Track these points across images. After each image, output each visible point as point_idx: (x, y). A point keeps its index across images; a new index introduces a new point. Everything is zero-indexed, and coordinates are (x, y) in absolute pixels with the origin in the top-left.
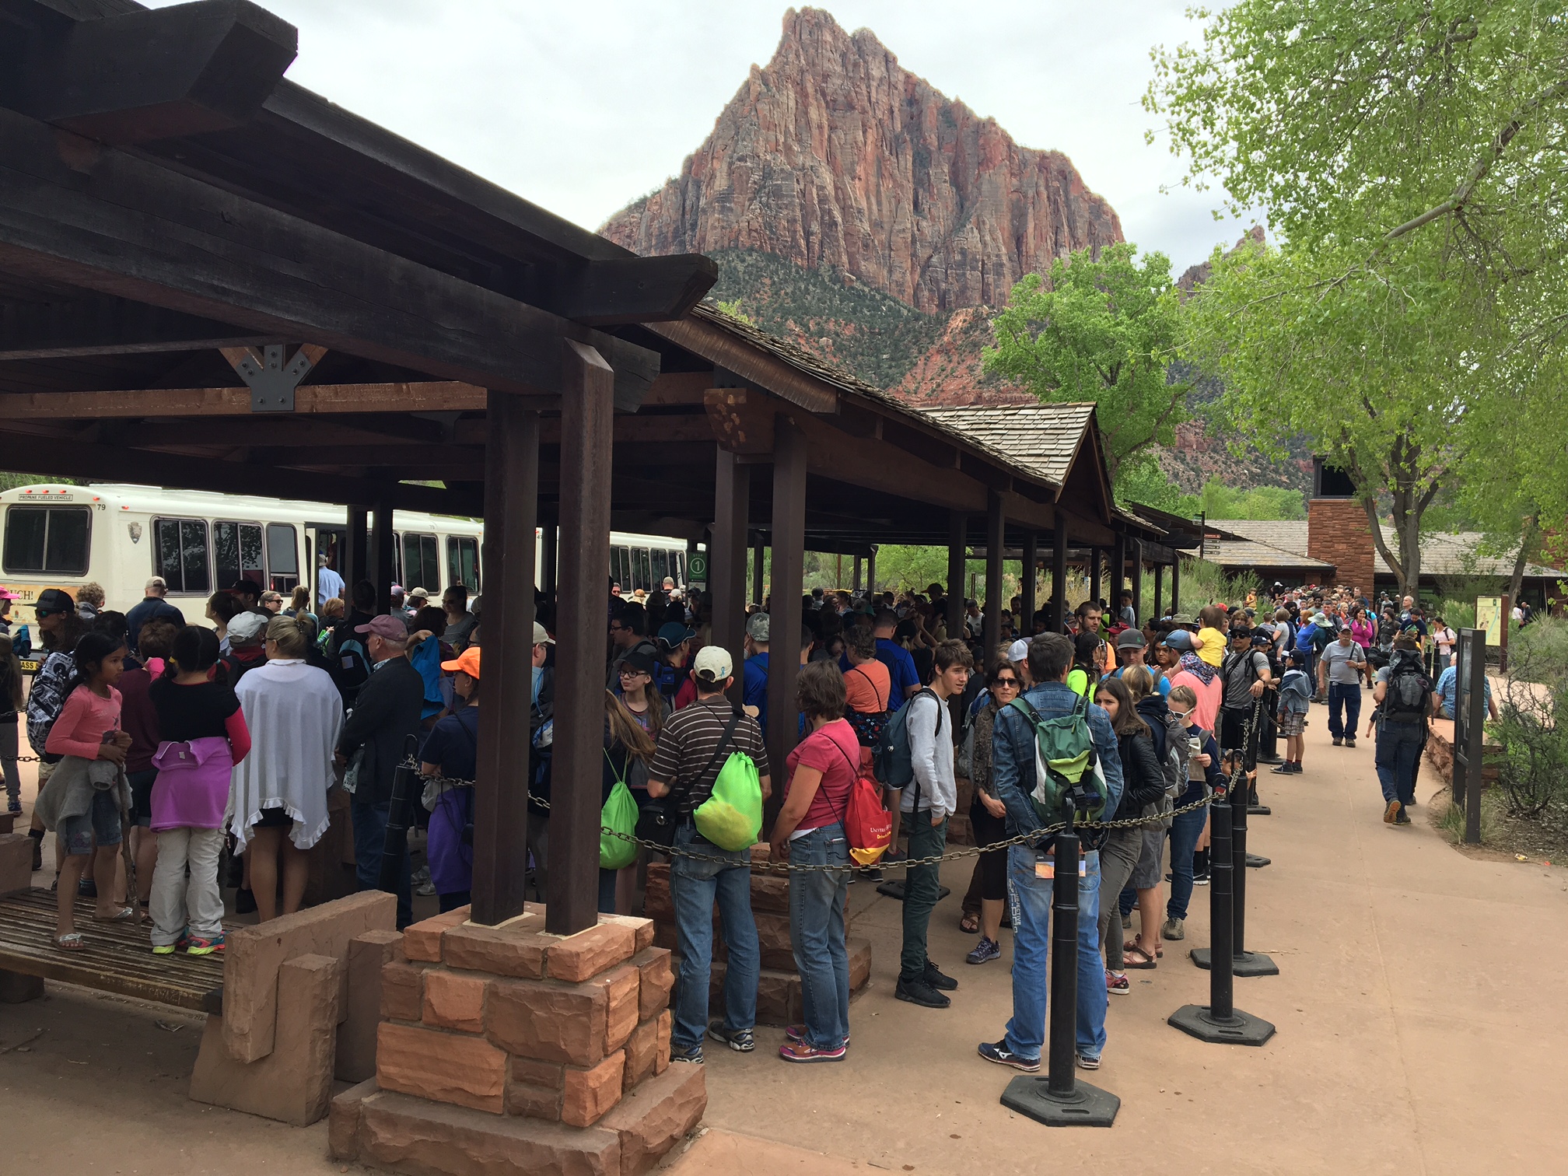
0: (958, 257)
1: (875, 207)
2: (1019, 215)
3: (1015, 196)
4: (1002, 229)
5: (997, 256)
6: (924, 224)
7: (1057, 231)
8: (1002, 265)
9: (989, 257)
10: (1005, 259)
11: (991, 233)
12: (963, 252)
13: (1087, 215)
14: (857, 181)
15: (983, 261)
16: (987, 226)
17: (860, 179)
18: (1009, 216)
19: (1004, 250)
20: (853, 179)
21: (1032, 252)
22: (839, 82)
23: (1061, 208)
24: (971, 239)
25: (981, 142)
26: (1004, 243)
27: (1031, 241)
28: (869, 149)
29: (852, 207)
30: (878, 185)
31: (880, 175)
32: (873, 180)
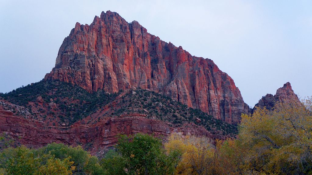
0: (168, 93)
2: (193, 79)
3: (191, 73)
4: (186, 84)
5: (185, 93)
6: (155, 82)
7: (209, 84)
8: (186, 96)
9: (181, 93)
10: (188, 94)
11: (182, 85)
12: (170, 91)
13: (220, 79)
14: (125, 66)
15: (178, 95)
16: (180, 82)
17: (126, 65)
18: (189, 79)
19: (187, 91)
20: (123, 64)
21: (198, 91)
22: (119, 33)
23: (210, 77)
24: (173, 86)
25: (178, 55)
26: (187, 88)
27: (198, 87)
28: (130, 55)
29: (121, 74)
30: (134, 68)
31: (135, 64)
32: (132, 66)
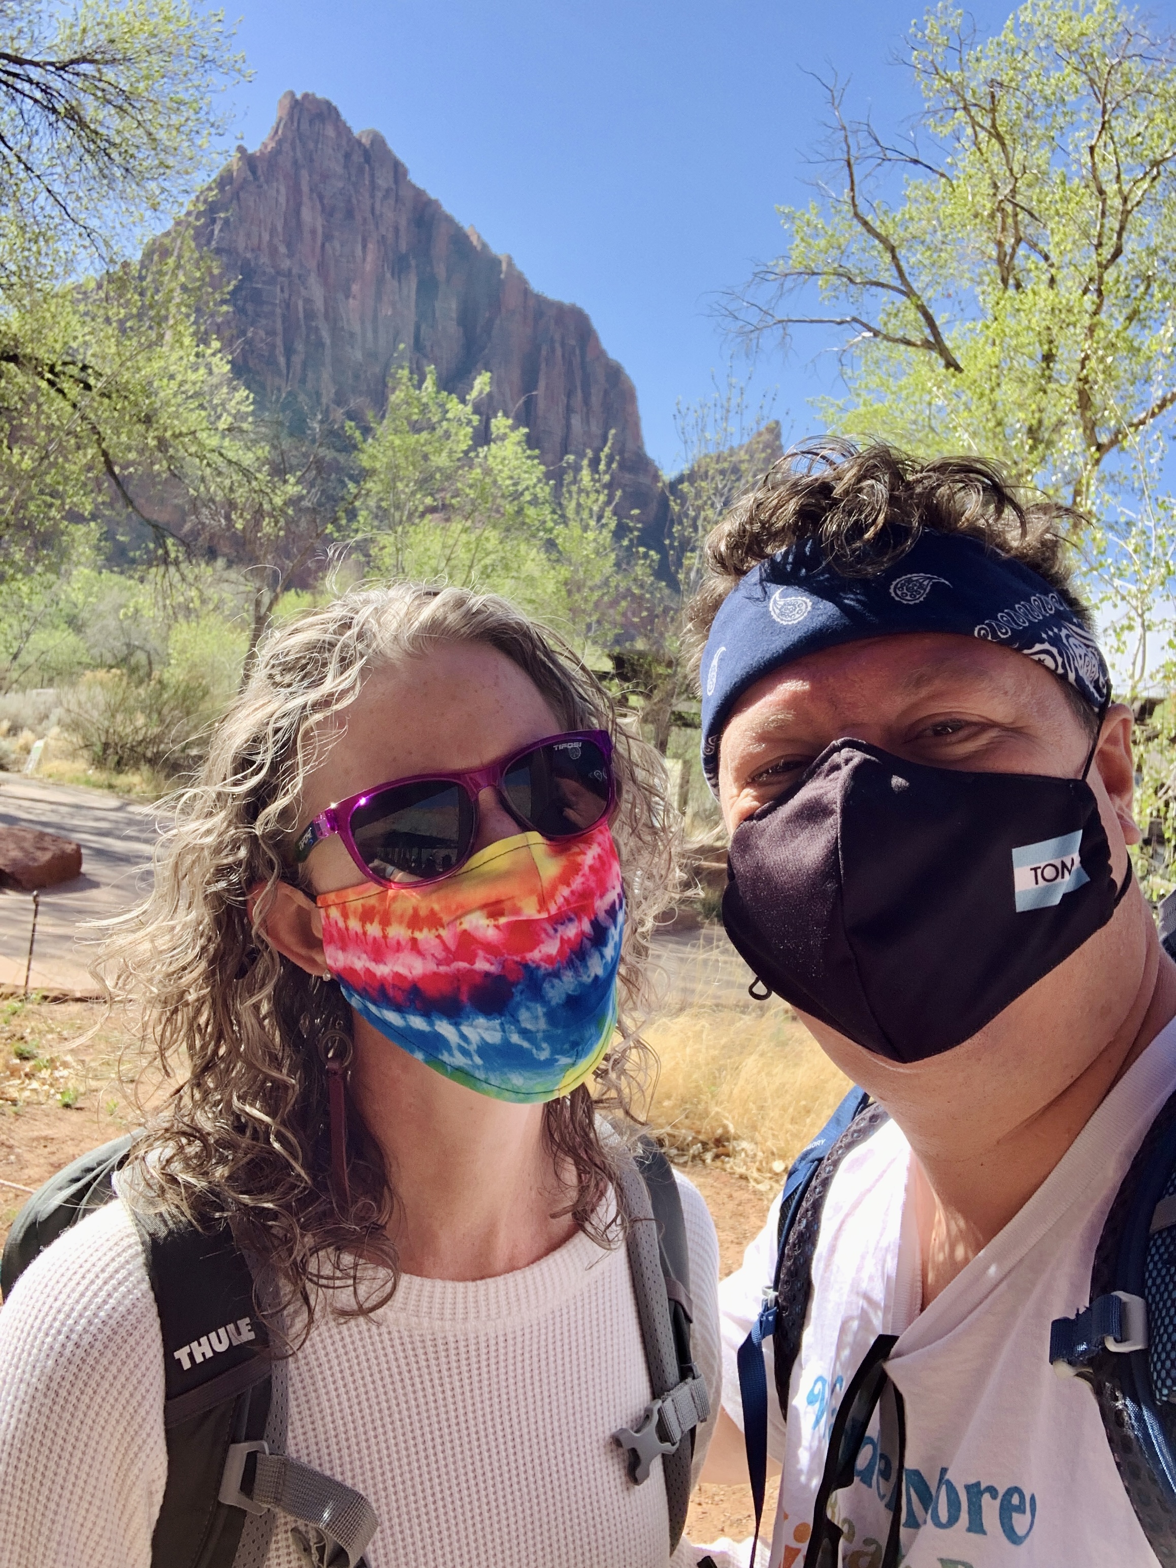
1: (370, 335)
2: (530, 370)
3: (528, 348)
4: (511, 383)
13: (603, 381)
14: (351, 300)
17: (355, 299)
18: (520, 369)
20: (347, 297)
22: (340, 185)
23: (576, 370)
27: (541, 401)
29: (343, 329)
30: (375, 310)
31: (379, 299)
32: (370, 302)
